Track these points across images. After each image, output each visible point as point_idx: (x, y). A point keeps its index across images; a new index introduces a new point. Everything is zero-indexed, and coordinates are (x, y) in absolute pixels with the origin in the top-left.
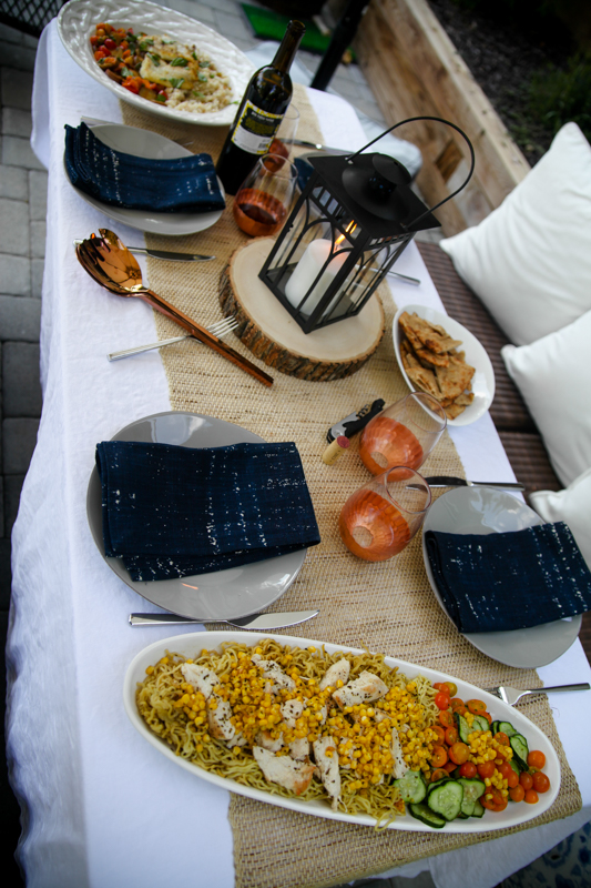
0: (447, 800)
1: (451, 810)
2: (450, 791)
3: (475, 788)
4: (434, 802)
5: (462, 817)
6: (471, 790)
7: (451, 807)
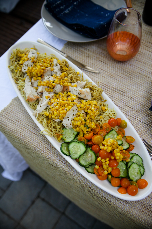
0: (76, 150)
1: (75, 155)
2: (80, 147)
3: (91, 156)
4: (71, 146)
5: (77, 160)
6: (89, 155)
7: (76, 153)
